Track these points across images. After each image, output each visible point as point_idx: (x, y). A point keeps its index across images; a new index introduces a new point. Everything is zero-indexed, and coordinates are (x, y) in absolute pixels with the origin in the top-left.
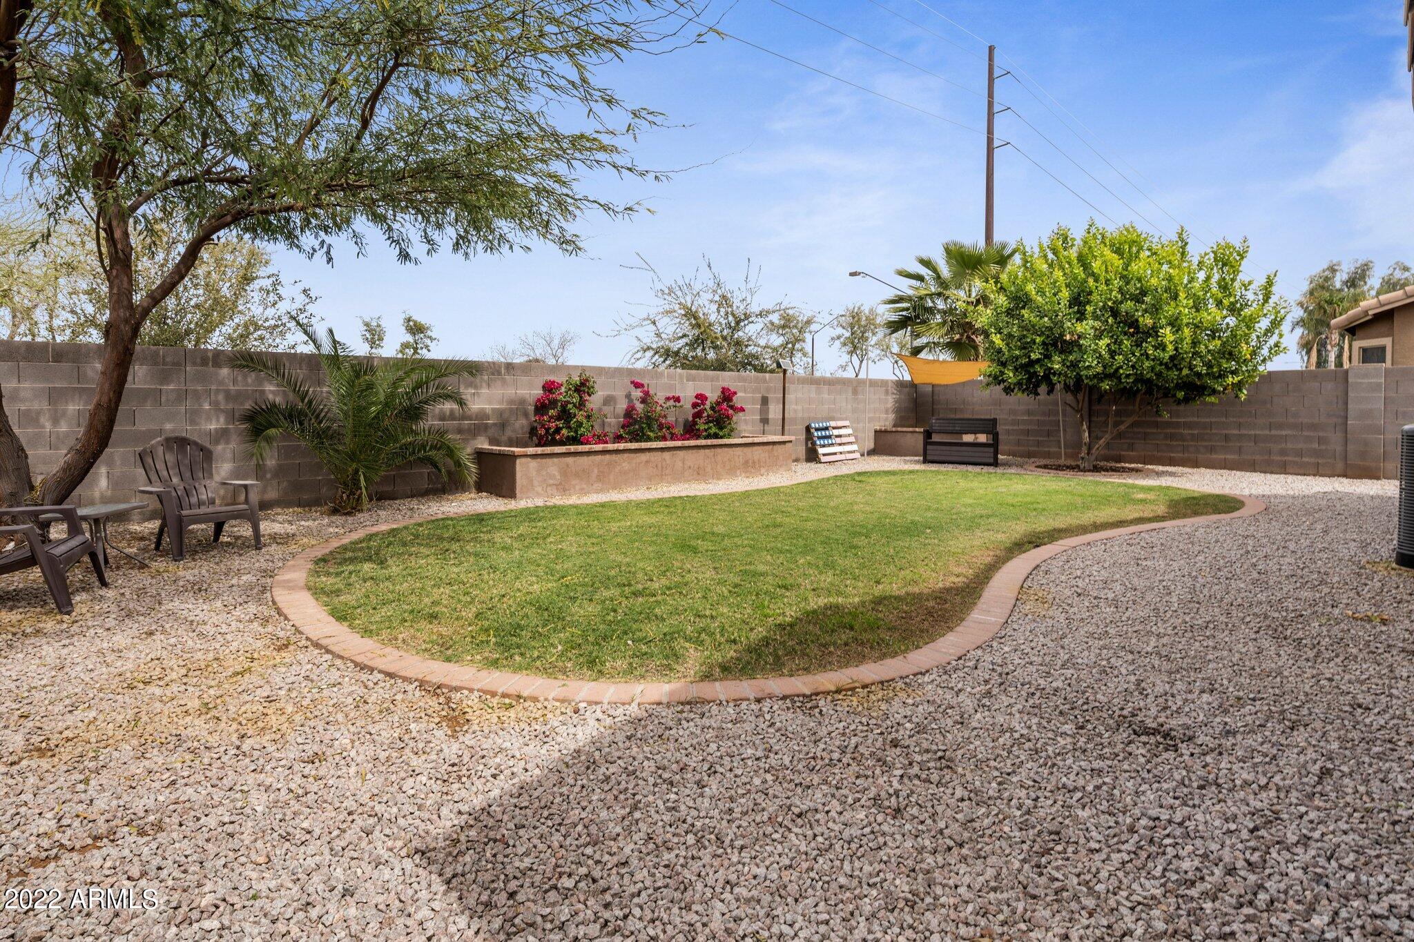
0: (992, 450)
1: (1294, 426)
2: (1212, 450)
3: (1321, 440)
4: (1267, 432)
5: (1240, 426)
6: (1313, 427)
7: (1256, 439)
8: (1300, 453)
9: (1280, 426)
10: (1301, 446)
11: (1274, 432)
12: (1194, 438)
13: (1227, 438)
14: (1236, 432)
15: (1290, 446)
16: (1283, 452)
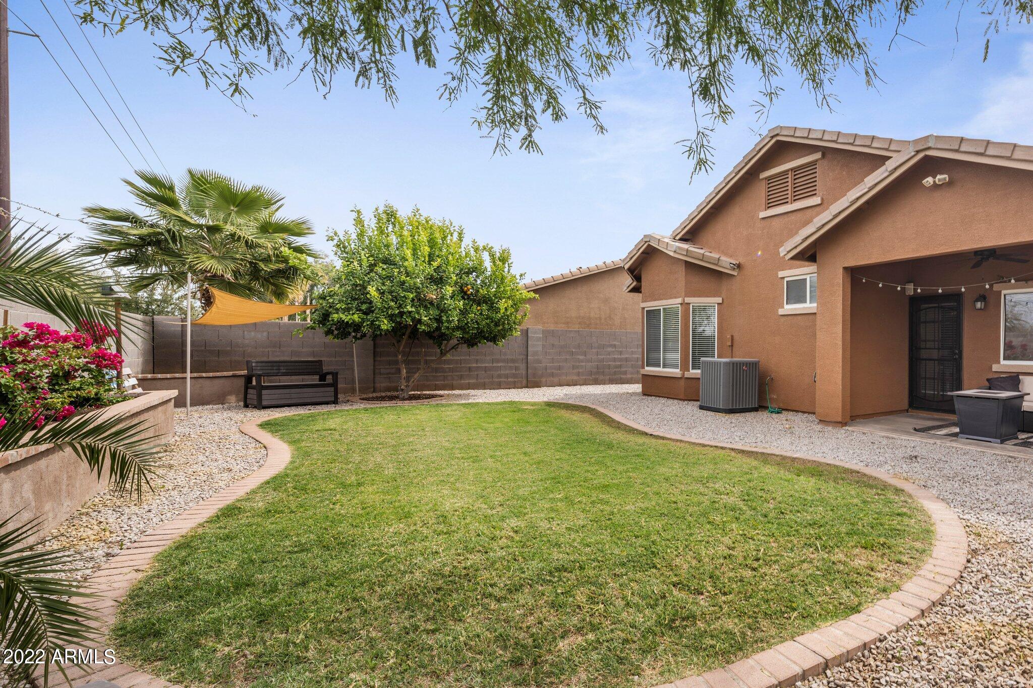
0: (332, 389)
1: (504, 361)
2: (461, 377)
3: (517, 368)
4: (491, 365)
5: (477, 361)
6: (513, 361)
7: (486, 369)
8: (507, 376)
9: (498, 361)
10: (507, 372)
11: (495, 365)
12: (452, 370)
13: (470, 369)
14: (474, 365)
15: (502, 372)
16: (499, 376)
